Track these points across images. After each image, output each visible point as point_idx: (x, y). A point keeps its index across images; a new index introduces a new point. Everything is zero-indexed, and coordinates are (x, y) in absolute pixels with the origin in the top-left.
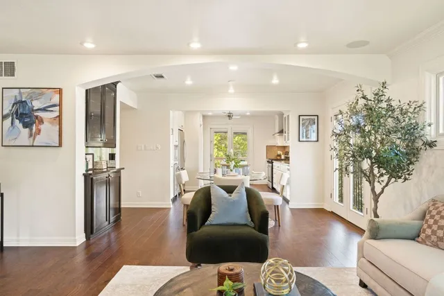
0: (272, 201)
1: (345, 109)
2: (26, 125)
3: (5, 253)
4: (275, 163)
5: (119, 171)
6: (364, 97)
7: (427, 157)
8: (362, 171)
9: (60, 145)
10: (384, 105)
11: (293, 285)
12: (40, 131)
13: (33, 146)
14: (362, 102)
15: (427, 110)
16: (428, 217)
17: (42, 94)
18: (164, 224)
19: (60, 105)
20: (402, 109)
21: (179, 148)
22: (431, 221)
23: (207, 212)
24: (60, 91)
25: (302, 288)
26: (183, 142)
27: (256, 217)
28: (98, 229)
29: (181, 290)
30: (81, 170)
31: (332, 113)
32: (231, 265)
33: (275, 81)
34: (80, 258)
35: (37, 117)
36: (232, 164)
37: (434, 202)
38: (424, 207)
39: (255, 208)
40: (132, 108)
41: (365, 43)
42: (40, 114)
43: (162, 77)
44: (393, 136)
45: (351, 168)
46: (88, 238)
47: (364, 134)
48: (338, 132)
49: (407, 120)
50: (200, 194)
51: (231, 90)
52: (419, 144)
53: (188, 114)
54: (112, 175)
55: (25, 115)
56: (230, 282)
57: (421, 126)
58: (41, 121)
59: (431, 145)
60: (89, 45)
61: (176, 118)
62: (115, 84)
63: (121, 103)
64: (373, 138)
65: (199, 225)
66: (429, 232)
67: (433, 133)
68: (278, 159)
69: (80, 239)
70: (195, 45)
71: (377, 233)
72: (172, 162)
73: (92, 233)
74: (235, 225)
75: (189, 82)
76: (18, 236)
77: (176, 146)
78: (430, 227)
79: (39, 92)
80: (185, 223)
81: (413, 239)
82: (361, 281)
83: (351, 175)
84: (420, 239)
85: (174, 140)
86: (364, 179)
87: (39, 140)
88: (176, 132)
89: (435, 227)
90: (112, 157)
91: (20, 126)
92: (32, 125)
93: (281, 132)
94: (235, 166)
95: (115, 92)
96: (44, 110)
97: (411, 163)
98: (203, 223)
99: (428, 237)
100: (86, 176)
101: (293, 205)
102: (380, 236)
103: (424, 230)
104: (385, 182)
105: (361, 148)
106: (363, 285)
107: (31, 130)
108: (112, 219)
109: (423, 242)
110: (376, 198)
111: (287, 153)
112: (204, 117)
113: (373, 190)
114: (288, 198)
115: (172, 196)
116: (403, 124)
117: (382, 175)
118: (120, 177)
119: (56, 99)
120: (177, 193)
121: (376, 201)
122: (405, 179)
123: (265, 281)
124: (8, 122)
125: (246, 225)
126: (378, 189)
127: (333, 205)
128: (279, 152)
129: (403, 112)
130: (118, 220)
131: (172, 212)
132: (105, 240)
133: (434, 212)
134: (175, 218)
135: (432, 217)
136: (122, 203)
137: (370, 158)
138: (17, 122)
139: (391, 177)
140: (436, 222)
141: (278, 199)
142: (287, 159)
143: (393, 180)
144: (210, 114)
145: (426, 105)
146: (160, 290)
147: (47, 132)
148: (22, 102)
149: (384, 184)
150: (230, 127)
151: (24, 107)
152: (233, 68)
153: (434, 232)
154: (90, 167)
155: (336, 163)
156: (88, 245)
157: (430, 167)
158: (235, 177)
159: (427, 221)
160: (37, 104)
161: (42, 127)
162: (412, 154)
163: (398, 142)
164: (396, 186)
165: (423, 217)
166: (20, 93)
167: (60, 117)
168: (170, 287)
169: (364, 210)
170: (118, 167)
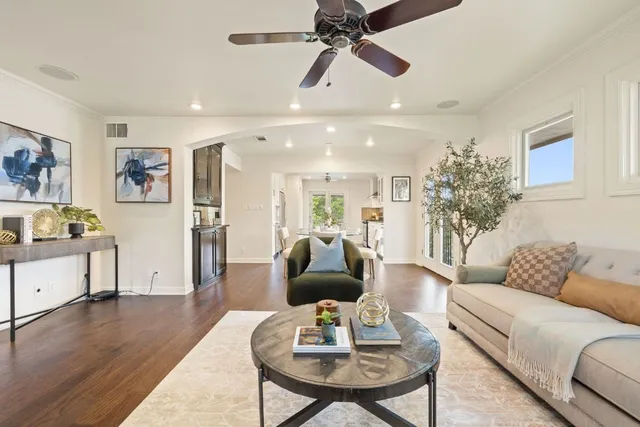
0: (367, 254)
1: (436, 167)
2: (138, 183)
3: (120, 301)
4: (370, 223)
5: (224, 228)
6: (454, 154)
7: (513, 209)
8: (452, 224)
9: (170, 201)
10: (472, 161)
11: (387, 317)
12: (151, 187)
13: (144, 202)
14: (452, 159)
15: (514, 166)
16: (513, 262)
17: (153, 153)
18: (266, 277)
19: (169, 164)
20: (489, 165)
21: (280, 209)
22: (517, 266)
23: (307, 260)
24: (169, 151)
25: (396, 321)
26: (284, 204)
27: (352, 266)
28: (206, 280)
29: (283, 323)
30: (189, 225)
31: (423, 175)
32: (329, 301)
33: (370, 143)
34: (189, 304)
35: (148, 175)
36: (330, 221)
37: (520, 248)
38: (510, 254)
39: (351, 257)
40: (237, 171)
41: (455, 103)
42: (151, 172)
43: (264, 139)
44: (480, 191)
45: (441, 222)
46: (196, 288)
47: (454, 189)
48: (429, 187)
49: (494, 174)
50: (300, 245)
51: (329, 153)
52: (506, 197)
53: (289, 176)
54: (218, 231)
55: (137, 173)
56: (328, 313)
57: (507, 179)
58: (152, 179)
59: (517, 197)
60: (196, 107)
61: (277, 180)
62: (220, 146)
63: (226, 165)
64: (461, 192)
65: (298, 272)
66: (514, 275)
67: (518, 187)
68: (373, 219)
69: (188, 288)
70: (295, 106)
71: (465, 278)
72: (274, 222)
73: (200, 283)
74: (333, 272)
75: (289, 145)
76: (132, 285)
77: (277, 207)
78: (515, 271)
79: (149, 151)
80: (286, 276)
81: (500, 283)
82: (450, 323)
83: (441, 229)
84: (506, 283)
85: (275, 201)
86: (453, 232)
87: (151, 196)
88: (278, 194)
89: (520, 271)
90: (218, 215)
91: (133, 183)
92: (143, 182)
93: (376, 194)
94: (333, 223)
95: (221, 154)
96: (155, 168)
97: (498, 215)
98: (302, 271)
99: (514, 280)
100: (193, 230)
101: (387, 260)
102: (469, 280)
103: (510, 274)
104: (474, 234)
105: (451, 201)
106: (453, 327)
107: (143, 187)
108: (218, 272)
109: (509, 285)
110: (465, 248)
111: (381, 214)
112: (304, 181)
113: (462, 241)
114: (382, 254)
115: (274, 253)
116: (491, 179)
117: (470, 226)
118: (225, 233)
119: (165, 158)
120: (278, 251)
121: (465, 252)
122: (493, 228)
123: (360, 313)
124: (121, 179)
125: (342, 272)
126: (466, 241)
127: (424, 260)
128: (374, 214)
129: (491, 168)
130: (223, 273)
131: (273, 267)
132: (212, 291)
133: (520, 258)
134: (277, 271)
135: (518, 262)
136: (228, 259)
137: (459, 210)
138: (129, 179)
139: (479, 228)
140: (521, 266)
141: (373, 254)
142: (381, 220)
143: (481, 231)
144: (309, 178)
145: (513, 161)
146: (263, 323)
147: (158, 189)
148: (134, 161)
149: (471, 236)
150: (328, 191)
151: (136, 167)
152: (331, 129)
153: (519, 276)
154: (198, 223)
155: (427, 217)
156: (196, 294)
157: (516, 218)
158: (332, 231)
159: (513, 266)
160: (148, 163)
161: (153, 184)
162: (500, 207)
163: (486, 195)
164: (484, 237)
165: (509, 263)
166: (132, 152)
167: (169, 175)
168: (272, 321)
169: (454, 263)
170: (223, 224)
